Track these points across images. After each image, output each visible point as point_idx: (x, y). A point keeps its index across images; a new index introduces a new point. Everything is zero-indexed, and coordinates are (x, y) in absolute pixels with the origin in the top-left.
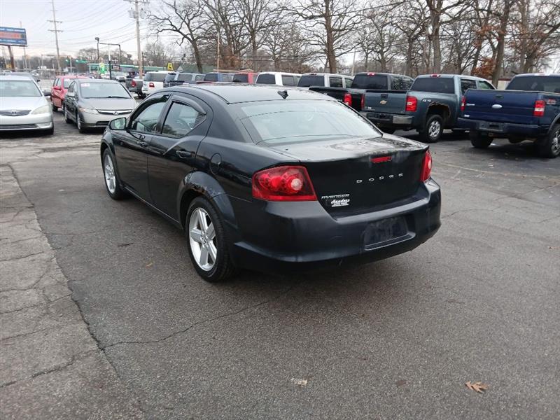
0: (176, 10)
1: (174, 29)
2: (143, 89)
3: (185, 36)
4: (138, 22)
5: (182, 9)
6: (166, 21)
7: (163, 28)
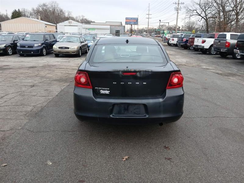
0: (200, 6)
1: (198, 14)
2: (169, 41)
3: (203, 17)
4: (178, 13)
5: (203, 5)
6: (195, 11)
7: (193, 14)
